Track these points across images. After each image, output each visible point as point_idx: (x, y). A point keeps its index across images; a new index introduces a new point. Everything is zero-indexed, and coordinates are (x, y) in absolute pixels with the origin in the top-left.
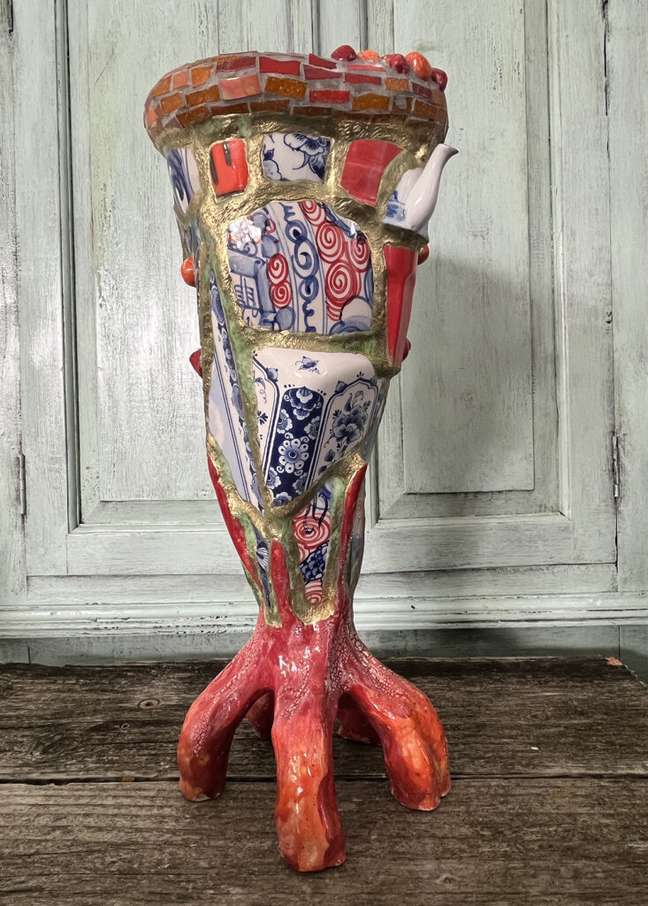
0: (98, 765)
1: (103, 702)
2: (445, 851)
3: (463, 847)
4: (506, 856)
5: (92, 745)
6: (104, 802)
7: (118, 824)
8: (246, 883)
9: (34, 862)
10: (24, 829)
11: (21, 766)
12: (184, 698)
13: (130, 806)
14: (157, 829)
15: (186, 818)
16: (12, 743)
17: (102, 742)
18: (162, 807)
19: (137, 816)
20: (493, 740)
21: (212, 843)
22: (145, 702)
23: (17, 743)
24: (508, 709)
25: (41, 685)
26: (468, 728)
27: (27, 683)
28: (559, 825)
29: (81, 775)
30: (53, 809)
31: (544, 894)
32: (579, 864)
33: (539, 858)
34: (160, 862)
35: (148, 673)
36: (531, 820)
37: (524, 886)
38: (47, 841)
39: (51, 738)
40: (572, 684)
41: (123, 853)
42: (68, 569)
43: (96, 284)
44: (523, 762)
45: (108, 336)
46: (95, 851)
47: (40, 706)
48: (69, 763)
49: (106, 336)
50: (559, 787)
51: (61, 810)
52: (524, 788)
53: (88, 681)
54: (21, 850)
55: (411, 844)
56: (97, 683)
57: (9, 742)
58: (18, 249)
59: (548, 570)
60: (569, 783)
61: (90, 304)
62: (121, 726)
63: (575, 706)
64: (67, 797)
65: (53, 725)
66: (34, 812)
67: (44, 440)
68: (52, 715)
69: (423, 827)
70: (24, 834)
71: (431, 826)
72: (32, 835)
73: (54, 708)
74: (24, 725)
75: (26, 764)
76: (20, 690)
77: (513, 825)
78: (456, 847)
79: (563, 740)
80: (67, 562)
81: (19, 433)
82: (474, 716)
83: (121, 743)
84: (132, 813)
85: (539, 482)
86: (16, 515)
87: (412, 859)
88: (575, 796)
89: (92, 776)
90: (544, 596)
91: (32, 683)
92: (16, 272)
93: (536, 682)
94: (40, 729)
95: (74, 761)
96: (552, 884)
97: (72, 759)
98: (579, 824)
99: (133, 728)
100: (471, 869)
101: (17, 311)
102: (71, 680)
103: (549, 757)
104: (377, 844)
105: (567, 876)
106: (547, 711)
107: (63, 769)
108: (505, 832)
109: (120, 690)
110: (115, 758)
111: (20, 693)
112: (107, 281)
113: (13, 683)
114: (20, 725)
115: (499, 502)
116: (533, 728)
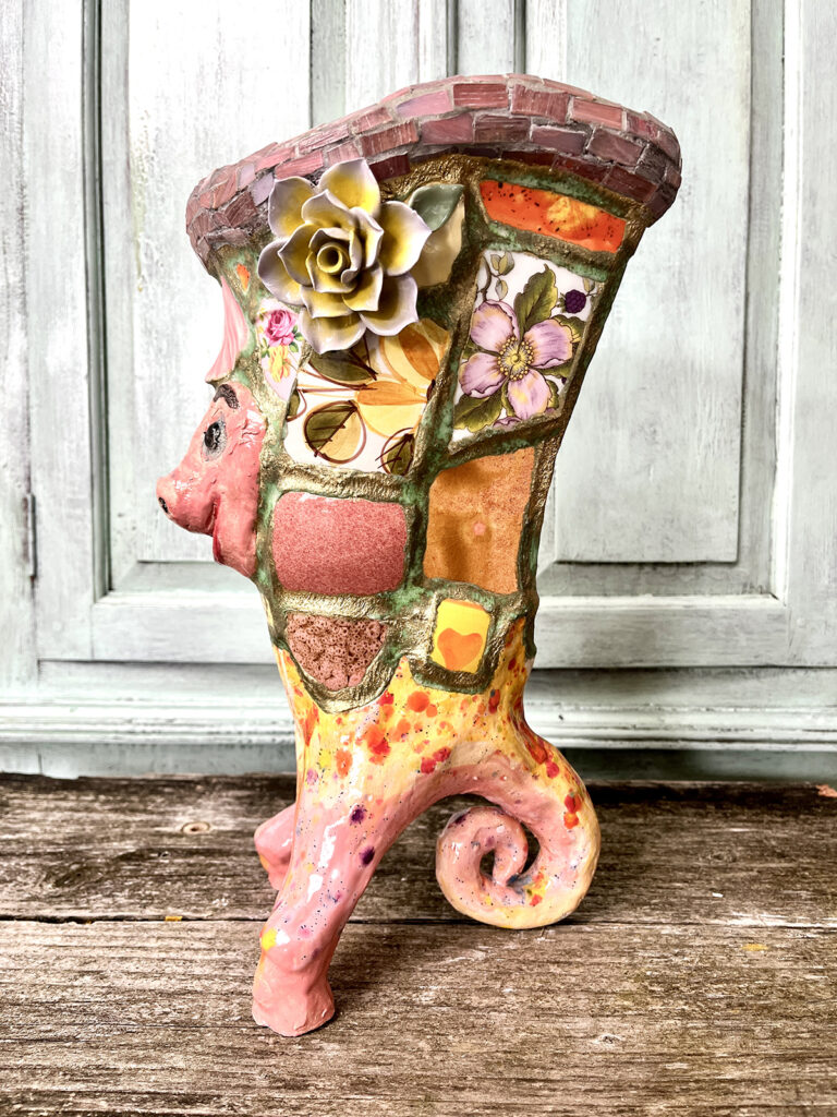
0: (132, 901)
1: (134, 825)
2: (603, 1008)
3: (626, 1003)
4: (683, 1015)
5: (122, 877)
6: (146, 944)
7: (168, 971)
8: (344, 1039)
9: (60, 1010)
10: (41, 973)
11: (28, 900)
12: (242, 823)
13: (181, 949)
14: (220, 977)
16: (13, 873)
17: (135, 874)
18: (223, 951)
19: (191, 961)
20: (660, 884)
22: (191, 826)
23: (19, 872)
24: (681, 847)
25: (46, 801)
26: (628, 869)
27: (28, 799)
28: (752, 982)
29: (111, 913)
30: (77, 952)
31: (733, 1054)
32: (779, 1024)
33: (728, 1018)
34: (227, 1014)
35: (193, 789)
36: (715, 975)
37: (708, 1048)
38: (73, 987)
39: (67, 869)
40: (770, 818)
41: (178, 1004)
42: (92, 651)
43: (133, 257)
44: (702, 911)
45: (150, 333)
46: (140, 1001)
47: (48, 828)
48: (93, 897)
49: (147, 332)
50: (751, 938)
51: (88, 952)
52: (705, 939)
53: (111, 798)
54: (42, 996)
55: (559, 999)
56: (123, 801)
57: (9, 871)
58: (25, 204)
59: (751, 673)
60: (765, 934)
61: (125, 288)
62: (160, 854)
63: (773, 847)
64: (94, 937)
65: (68, 852)
66: (52, 954)
67: (61, 475)
68: (65, 839)
69: (573, 980)
70: (42, 978)
71: (584, 979)
72: (53, 981)
73: (67, 831)
74: (28, 852)
75: (35, 898)
76: (18, 808)
77: (692, 980)
78: (617, 1003)
79: (756, 886)
80: (92, 642)
81: (27, 464)
82: (636, 853)
83: (162, 875)
84: (185, 957)
85: (745, 551)
86: (23, 577)
87: (561, 1016)
88: (774, 948)
89: (126, 914)
90: (743, 710)
91: (34, 799)
92: (22, 237)
93: (720, 815)
94: (49, 856)
95: (100, 896)
96: (743, 1045)
97: (97, 893)
98: (779, 981)
99: (175, 858)
100: (639, 1028)
101: (24, 293)
102: (88, 795)
103: (736, 906)
104: (513, 998)
105: (762, 1036)
106: (734, 851)
107: (85, 905)
108: (682, 988)
109: (155, 810)
110: (154, 893)
111: (18, 811)
112: (149, 252)
113: (9, 798)
114: (23, 851)
115: (688, 576)
116: (715, 871)
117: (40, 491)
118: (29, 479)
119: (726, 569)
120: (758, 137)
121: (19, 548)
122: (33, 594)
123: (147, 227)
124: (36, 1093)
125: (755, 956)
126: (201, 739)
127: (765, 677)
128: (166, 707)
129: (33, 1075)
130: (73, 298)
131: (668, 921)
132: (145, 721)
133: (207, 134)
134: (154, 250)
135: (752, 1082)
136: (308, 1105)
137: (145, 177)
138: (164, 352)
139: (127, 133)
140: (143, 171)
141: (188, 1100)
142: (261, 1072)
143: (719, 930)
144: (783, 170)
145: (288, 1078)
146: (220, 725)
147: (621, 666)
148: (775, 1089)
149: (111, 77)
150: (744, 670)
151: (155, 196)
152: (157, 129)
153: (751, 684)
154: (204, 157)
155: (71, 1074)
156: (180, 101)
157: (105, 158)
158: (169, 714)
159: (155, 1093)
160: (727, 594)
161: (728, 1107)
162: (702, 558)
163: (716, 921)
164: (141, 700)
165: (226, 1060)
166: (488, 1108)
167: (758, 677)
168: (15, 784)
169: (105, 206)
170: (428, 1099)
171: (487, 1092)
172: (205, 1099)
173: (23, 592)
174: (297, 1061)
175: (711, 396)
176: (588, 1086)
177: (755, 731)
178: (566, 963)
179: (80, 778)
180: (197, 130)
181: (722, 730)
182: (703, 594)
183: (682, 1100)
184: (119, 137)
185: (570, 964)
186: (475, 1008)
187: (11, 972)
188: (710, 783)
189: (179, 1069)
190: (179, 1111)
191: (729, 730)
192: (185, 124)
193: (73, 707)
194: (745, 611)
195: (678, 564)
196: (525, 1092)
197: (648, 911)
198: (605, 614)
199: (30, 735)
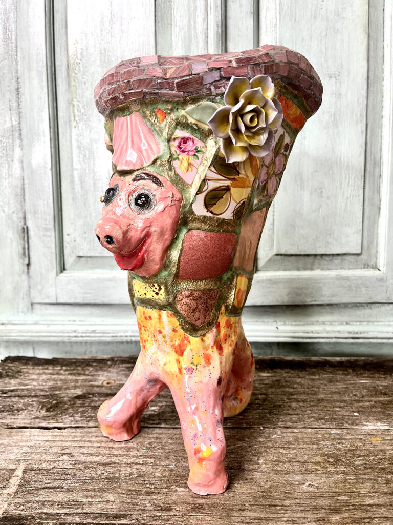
0: (82, 419)
1: (80, 381)
2: (306, 470)
3: (317, 467)
4: (344, 473)
5: (77, 407)
6: (91, 440)
7: (102, 452)
9: (53, 473)
10: (43, 455)
11: (34, 419)
13: (107, 442)
14: (127, 455)
15: (143, 449)
16: (26, 406)
17: (83, 405)
19: (112, 448)
20: (329, 409)
21: (162, 463)
22: (106, 382)
23: (29, 405)
24: (337, 390)
25: (39, 370)
26: (313, 401)
27: (30, 369)
28: (375, 456)
29: (73, 425)
30: (59, 444)
31: (369, 492)
32: (389, 477)
33: (365, 474)
34: (131, 474)
35: (106, 364)
36: (358, 453)
37: (357, 489)
38: (58, 461)
39: (51, 403)
40: (378, 375)
41: (108, 469)
42: (57, 299)
43: (72, 111)
44: (349, 422)
45: (80, 147)
46: (90, 467)
47: (41, 383)
48: (64, 417)
49: (79, 147)
50: (374, 435)
51: (64, 444)
52: (352, 435)
53: (68, 368)
54: (44, 466)
55: (285, 466)
56: (74, 370)
57: (24, 404)
58: (19, 86)
59: (368, 306)
60: (380, 433)
61: (68, 126)
62: (93, 395)
63: (381, 390)
64: (66, 436)
65: (51, 395)
66: (48, 445)
67: (40, 216)
68: (49, 388)
69: (291, 456)
70: (44, 457)
71: (296, 456)
72: (49, 458)
73: (50, 384)
74: (32, 395)
75: (37, 418)
76: (26, 373)
77: (347, 456)
78: (313, 467)
79: (374, 410)
80: (56, 295)
81: (23, 211)
82: (316, 394)
83: (95, 406)
84: (109, 446)
85: (365, 248)
86: (23, 264)
87: (287, 474)
88: (384, 440)
89: (80, 425)
90: (364, 323)
91: (33, 369)
92: (18, 103)
93: (354, 374)
94: (42, 397)
95: (67, 416)
96: (373, 487)
97: (66, 415)
98: (388, 455)
99: (101, 397)
100: (324, 480)
101: (20, 130)
102: (57, 367)
103: (365, 419)
104: (264, 465)
105: (382, 483)
106: (362, 392)
107: (61, 421)
108: (343, 460)
109: (89, 374)
110: (92, 415)
111: (26, 375)
112: (79, 109)
113: (21, 369)
114: (30, 394)
115: (337, 261)
116: (354, 402)
117: (30, 224)
118: (25, 218)
119: (356, 257)
120: (372, 48)
121: (21, 251)
122: (28, 273)
123: (78, 97)
124: (46, 514)
125: (376, 443)
126: (109, 339)
127: (374, 308)
128: (91, 325)
129: (44, 505)
130: (43, 131)
131: (334, 427)
132: (82, 331)
133: (106, 51)
134: (81, 108)
135: (379, 506)
136: (173, 519)
137: (76, 72)
138: (87, 157)
139: (67, 51)
140: (75, 69)
141: (117, 517)
142: (149, 502)
143: (359, 431)
144: (383, 64)
145: (162, 505)
146: (117, 333)
147: (306, 303)
148: (390, 509)
149: (59, 24)
150: (364, 304)
151: (81, 82)
152: (81, 49)
153: (367, 311)
154: (105, 62)
155: (61, 504)
156: (92, 35)
157: (57, 63)
158: (93, 328)
159: (101, 513)
160: (356, 268)
161: (368, 518)
162: (344, 252)
163: (356, 427)
164: (80, 321)
165: (133, 496)
166: (256, 520)
167: (371, 308)
168: (24, 362)
169: (57, 87)
170: (228, 515)
171: (255, 512)
172: (125, 516)
173: (24, 272)
174: (166, 497)
175: (349, 174)
176: (302, 508)
177: (370, 333)
178: (287, 448)
179: (54, 358)
180: (100, 49)
181: (354, 333)
182: (345, 269)
183: (347, 515)
184: (64, 53)
185: (289, 448)
186: (246, 470)
187: (29, 454)
188: (348, 358)
189: (111, 501)
190: (113, 522)
191: (357, 333)
192: (95, 46)
193: (48, 325)
194: (365, 277)
195: (333, 255)
196: (273, 511)
197: (324, 422)
198: (299, 279)
199: (29, 338)
